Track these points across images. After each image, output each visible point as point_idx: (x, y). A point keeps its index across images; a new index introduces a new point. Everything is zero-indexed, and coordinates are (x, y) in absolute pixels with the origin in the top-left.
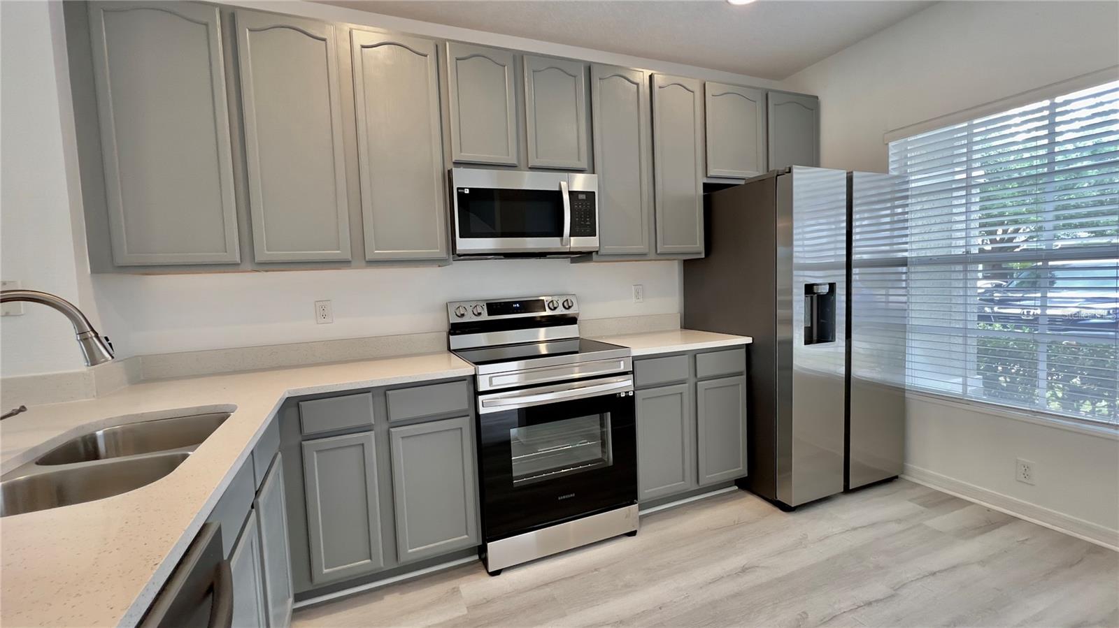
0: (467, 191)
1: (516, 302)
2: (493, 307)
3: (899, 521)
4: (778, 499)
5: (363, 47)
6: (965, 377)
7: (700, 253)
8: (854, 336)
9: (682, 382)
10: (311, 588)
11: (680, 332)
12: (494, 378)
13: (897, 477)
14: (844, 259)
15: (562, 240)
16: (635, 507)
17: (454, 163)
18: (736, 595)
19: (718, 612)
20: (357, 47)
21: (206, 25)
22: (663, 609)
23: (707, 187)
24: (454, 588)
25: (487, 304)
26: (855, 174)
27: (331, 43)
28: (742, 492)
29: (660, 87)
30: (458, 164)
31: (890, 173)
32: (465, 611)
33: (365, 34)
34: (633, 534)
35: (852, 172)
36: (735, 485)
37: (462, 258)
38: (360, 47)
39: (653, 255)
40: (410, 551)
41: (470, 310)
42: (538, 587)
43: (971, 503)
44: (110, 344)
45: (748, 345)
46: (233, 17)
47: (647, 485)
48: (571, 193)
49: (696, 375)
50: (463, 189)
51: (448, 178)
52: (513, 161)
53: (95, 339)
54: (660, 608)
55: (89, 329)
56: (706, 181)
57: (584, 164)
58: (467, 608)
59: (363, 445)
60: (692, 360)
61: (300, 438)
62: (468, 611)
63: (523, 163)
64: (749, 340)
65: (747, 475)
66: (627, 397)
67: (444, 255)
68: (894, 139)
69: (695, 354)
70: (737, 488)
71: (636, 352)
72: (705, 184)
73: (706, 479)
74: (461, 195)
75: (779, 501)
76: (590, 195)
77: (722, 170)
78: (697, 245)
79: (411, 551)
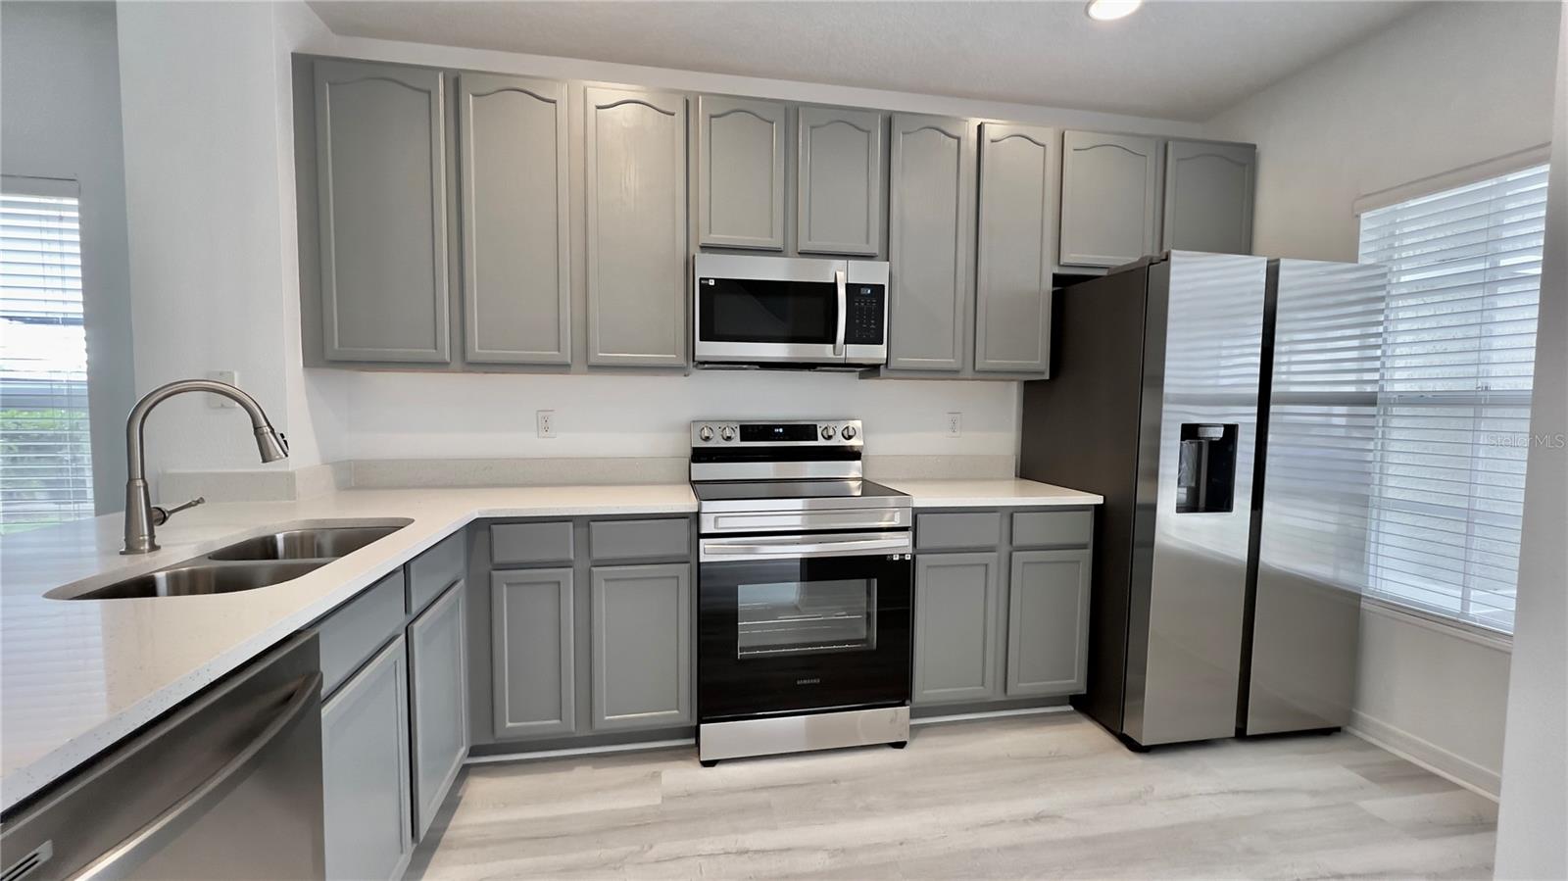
0: (712, 283)
1: (779, 427)
2: (748, 431)
3: (1314, 793)
4: (1124, 731)
5: (598, 108)
6: (1465, 587)
7: (1042, 373)
8: (1267, 504)
9: (991, 549)
10: (491, 742)
11: (1013, 482)
12: (720, 519)
13: (1338, 730)
14: (1256, 391)
15: (834, 348)
16: (904, 710)
17: (701, 247)
18: (1015, 848)
19: (978, 864)
20: (591, 108)
21: (429, 93)
22: (904, 846)
23: (1057, 279)
24: (655, 772)
25: (741, 427)
26: (1283, 263)
27: (562, 107)
28: (1079, 716)
29: (992, 141)
30: (705, 248)
31: (1360, 262)
32: (658, 801)
33: (603, 91)
34: (900, 745)
35: (1278, 260)
36: (1071, 704)
37: (706, 366)
38: (594, 108)
39: (968, 372)
40: (607, 718)
41: (718, 432)
42: (755, 789)
43: (1458, 787)
44: (285, 442)
45: (1097, 506)
46: (457, 82)
47: (926, 683)
48: (848, 286)
49: (1011, 543)
50: (708, 279)
51: (689, 265)
52: (777, 243)
53: (270, 434)
54: (901, 844)
55: (265, 424)
56: (1057, 271)
57: (874, 247)
58: (663, 798)
59: (559, 583)
60: (1006, 521)
61: (490, 567)
62: (663, 801)
63: (790, 249)
64: (1099, 500)
65: (1085, 692)
66: (902, 561)
67: (682, 361)
68: (1369, 208)
69: (1011, 513)
70: (1072, 708)
71: (920, 502)
72: (1055, 276)
73: (1019, 688)
74: (704, 288)
75: (1125, 735)
76: (878, 289)
77: (1081, 255)
78: (1038, 362)
79: (611, 719)
